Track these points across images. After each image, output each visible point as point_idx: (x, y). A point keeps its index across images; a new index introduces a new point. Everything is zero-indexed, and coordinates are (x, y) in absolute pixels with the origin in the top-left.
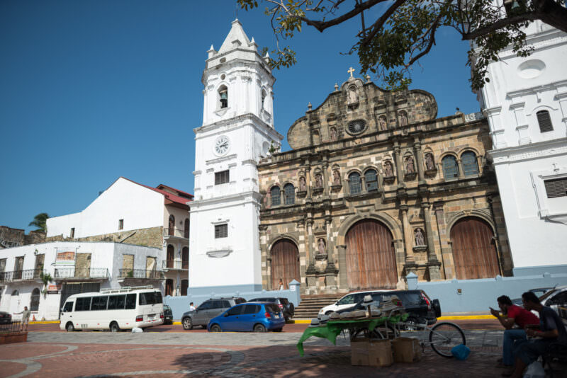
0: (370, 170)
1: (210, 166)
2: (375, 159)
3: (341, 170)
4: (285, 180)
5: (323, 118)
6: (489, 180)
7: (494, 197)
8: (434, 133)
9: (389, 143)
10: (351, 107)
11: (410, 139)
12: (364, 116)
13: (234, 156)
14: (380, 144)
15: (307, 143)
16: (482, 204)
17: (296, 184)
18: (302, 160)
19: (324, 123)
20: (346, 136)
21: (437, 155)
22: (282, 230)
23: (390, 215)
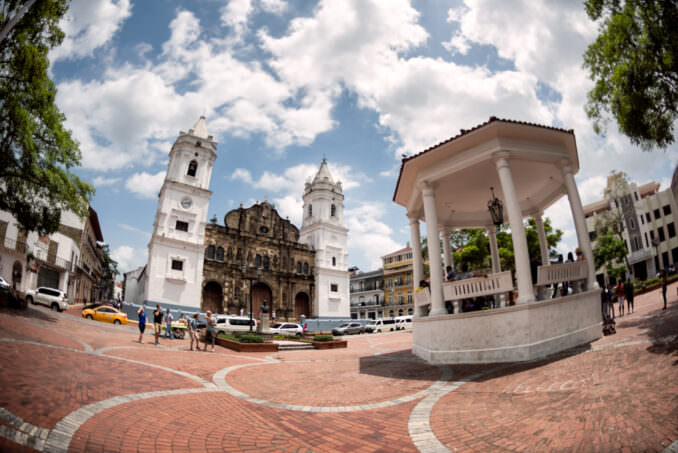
0: (266, 257)
1: (175, 214)
2: (271, 252)
3: (253, 251)
4: (219, 244)
5: (248, 216)
6: (312, 278)
7: (312, 286)
8: (297, 249)
9: (279, 246)
10: (264, 218)
11: (288, 248)
12: (268, 226)
13: (195, 215)
14: (274, 245)
15: (237, 227)
16: (308, 287)
17: (226, 249)
18: (233, 236)
19: (248, 219)
20: (258, 232)
21: (296, 260)
22: (214, 277)
23: (272, 283)
